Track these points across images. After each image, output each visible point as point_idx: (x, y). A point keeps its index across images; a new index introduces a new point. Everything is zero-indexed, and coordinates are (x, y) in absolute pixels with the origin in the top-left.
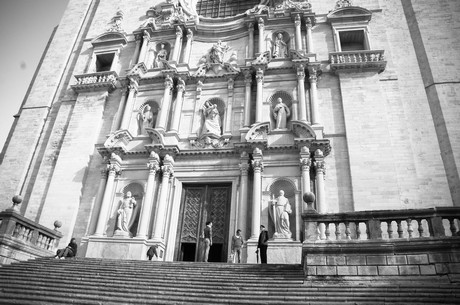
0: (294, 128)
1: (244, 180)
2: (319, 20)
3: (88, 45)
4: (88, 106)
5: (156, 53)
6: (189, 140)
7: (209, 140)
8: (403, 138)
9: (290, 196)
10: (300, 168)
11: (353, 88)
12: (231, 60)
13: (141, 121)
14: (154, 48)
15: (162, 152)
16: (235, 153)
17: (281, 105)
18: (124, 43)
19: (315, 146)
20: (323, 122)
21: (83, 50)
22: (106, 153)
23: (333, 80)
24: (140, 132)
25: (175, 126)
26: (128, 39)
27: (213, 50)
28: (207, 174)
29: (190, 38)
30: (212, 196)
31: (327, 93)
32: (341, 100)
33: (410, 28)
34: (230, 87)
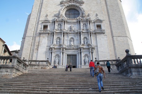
0: (88, 45)
1: (79, 54)
2: (92, 21)
3: (40, 22)
4: (44, 37)
5: (58, 26)
6: (67, 46)
7: (72, 46)
8: (108, 47)
9: (88, 57)
10: (90, 52)
11: (99, 37)
12: (75, 29)
13: (57, 41)
14: (57, 25)
15: (63, 48)
16: (77, 49)
17: (85, 40)
18: (50, 23)
19: (92, 48)
20: (93, 44)
22: (51, 49)
23: (95, 35)
24: (57, 44)
25: (65, 43)
26: (51, 22)
27: (71, 27)
29: (65, 23)
30: (73, 57)
31: (94, 38)
32: (97, 39)
33: (110, 24)
34: (75, 35)
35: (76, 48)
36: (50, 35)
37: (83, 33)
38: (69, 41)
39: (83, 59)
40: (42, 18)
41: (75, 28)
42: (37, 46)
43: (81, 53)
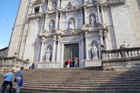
0: (97, 25)
1: (83, 42)
3: (31, 5)
4: (33, 24)
5: (52, 5)
6: (65, 31)
7: (71, 31)
8: (132, 25)
9: (97, 46)
10: (100, 37)
11: (115, 10)
12: (76, 5)
15: (57, 35)
16: (79, 34)
17: (92, 18)
18: (42, 3)
19: (104, 30)
20: (106, 22)
21: (30, 7)
22: (40, 37)
23: (108, 9)
24: (50, 30)
25: (60, 27)
26: (44, 1)
27: (70, 3)
28: (71, 41)
30: (73, 47)
31: (107, 13)
32: (111, 15)
34: (76, 14)
35: (77, 33)
36: (41, 19)
37: (88, 8)
38: (67, 24)
39: (88, 48)
42: (25, 36)
43: (84, 40)
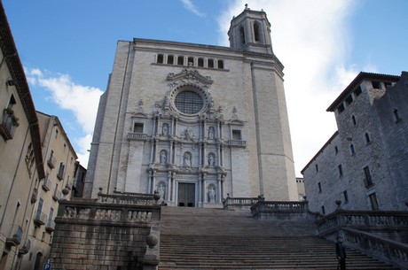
0: (217, 168)
1: (200, 183)
2: (226, 123)
4: (136, 148)
6: (180, 167)
8: (249, 173)
10: (218, 181)
11: (236, 153)
12: (193, 136)
13: (161, 157)
15: (173, 171)
16: (197, 174)
17: (212, 158)
18: (147, 118)
19: (223, 174)
20: (225, 166)
21: (126, 118)
22: (151, 170)
23: (229, 150)
24: (161, 163)
25: (175, 162)
26: (149, 116)
27: (186, 131)
29: (177, 123)
31: (227, 155)
32: (231, 158)
33: (256, 129)
34: (194, 148)
35: (195, 171)
36: (147, 143)
37: (208, 144)
38: (182, 158)
39: (206, 191)
40: (132, 108)
41: (194, 133)
42: (123, 163)
43: (203, 181)
